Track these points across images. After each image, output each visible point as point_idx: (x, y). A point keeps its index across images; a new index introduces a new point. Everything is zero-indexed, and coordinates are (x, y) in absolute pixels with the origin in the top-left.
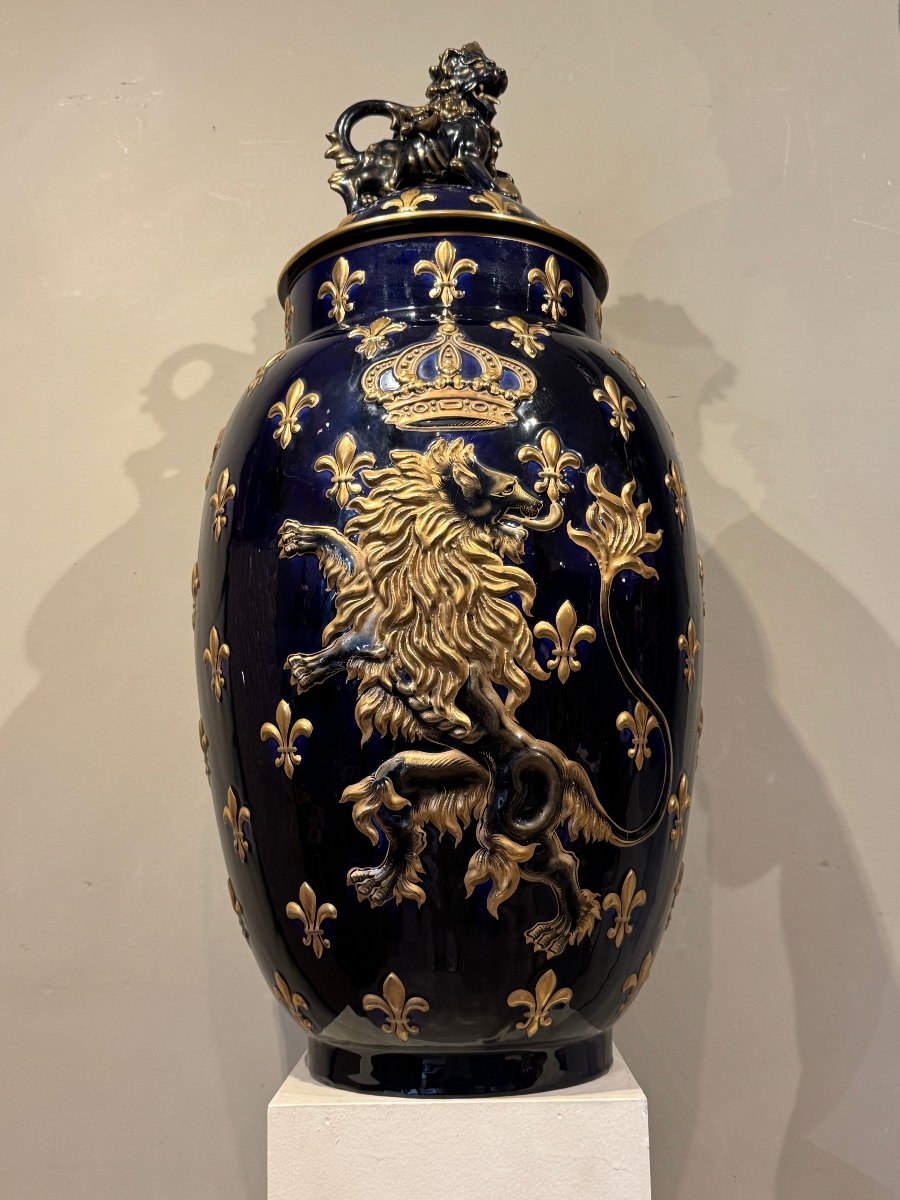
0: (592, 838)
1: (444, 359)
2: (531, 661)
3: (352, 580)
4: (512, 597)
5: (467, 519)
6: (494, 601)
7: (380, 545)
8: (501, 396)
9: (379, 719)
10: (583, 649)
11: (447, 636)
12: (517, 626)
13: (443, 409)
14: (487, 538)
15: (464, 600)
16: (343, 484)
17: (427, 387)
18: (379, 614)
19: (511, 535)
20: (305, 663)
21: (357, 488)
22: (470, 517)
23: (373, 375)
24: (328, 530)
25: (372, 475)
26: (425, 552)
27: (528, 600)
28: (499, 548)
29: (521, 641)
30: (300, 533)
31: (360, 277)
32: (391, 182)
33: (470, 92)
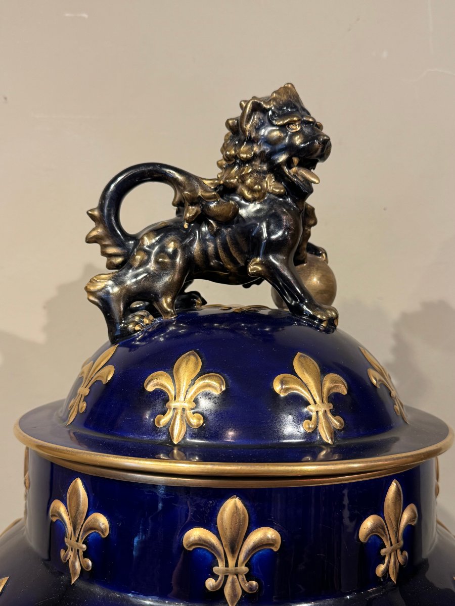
31: (103, 526)
32: (169, 300)
33: (279, 166)
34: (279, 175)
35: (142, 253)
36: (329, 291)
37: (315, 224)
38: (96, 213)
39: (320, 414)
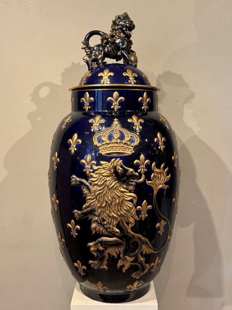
0: (148, 253)
1: (115, 134)
2: (135, 216)
3: (90, 195)
4: (131, 201)
5: (120, 181)
6: (127, 202)
7: (97, 187)
8: (130, 146)
9: (97, 230)
10: (149, 211)
11: (114, 211)
12: (132, 208)
13: (114, 150)
14: (125, 186)
15: (119, 202)
16: (88, 169)
17: (110, 143)
18: (97, 204)
19: (131, 185)
20: (78, 213)
21: (91, 170)
22: (121, 181)
23: (96, 137)
24: (84, 181)
25: (95, 168)
26: (109, 190)
27: (135, 201)
28: (128, 189)
29: (133, 212)
30: (77, 180)
31: (92, 99)
32: (101, 61)
33: (124, 30)
34: (124, 33)
35: (95, 51)
36: (136, 61)
37: (132, 44)
38: (84, 42)
39: (132, 79)
